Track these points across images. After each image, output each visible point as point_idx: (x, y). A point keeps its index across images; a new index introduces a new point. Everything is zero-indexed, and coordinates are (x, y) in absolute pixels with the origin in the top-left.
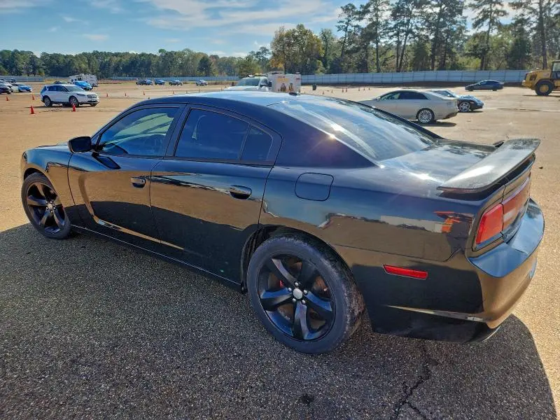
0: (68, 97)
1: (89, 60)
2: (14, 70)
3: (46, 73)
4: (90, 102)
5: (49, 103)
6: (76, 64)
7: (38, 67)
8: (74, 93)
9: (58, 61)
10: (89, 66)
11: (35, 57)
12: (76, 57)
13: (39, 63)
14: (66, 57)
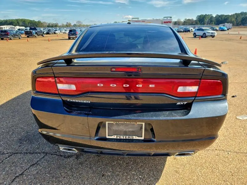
0: (203, 33)
1: (237, 17)
2: (202, 23)
3: (215, 24)
4: (211, 36)
5: (195, 36)
6: (230, 19)
7: (212, 21)
8: (205, 32)
9: (221, 18)
10: (236, 20)
11: (213, 17)
12: (231, 15)
13: (213, 19)
14: (226, 16)
